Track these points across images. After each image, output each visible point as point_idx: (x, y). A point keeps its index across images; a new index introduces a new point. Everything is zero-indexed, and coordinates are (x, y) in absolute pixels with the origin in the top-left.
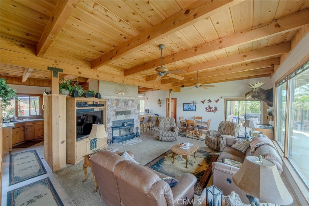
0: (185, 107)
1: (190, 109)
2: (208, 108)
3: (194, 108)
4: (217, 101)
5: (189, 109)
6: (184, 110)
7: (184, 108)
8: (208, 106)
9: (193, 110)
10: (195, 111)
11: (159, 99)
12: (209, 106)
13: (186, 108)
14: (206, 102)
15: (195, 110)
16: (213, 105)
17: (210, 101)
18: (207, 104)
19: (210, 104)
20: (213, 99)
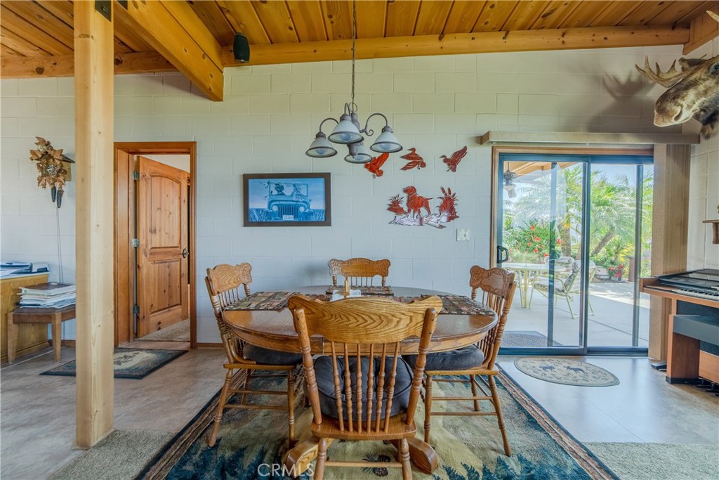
0: (259, 203)
1: (292, 210)
2: (404, 205)
3: (317, 205)
4: (453, 162)
5: (285, 210)
6: (248, 222)
7: (252, 206)
8: (406, 191)
9: (313, 219)
10: (327, 222)
11: (42, 141)
12: (410, 191)
13: (264, 206)
14: (394, 164)
15: (322, 218)
16: (430, 182)
17: (414, 160)
18: (395, 178)
19: (415, 177)
20: (433, 150)
